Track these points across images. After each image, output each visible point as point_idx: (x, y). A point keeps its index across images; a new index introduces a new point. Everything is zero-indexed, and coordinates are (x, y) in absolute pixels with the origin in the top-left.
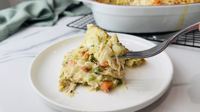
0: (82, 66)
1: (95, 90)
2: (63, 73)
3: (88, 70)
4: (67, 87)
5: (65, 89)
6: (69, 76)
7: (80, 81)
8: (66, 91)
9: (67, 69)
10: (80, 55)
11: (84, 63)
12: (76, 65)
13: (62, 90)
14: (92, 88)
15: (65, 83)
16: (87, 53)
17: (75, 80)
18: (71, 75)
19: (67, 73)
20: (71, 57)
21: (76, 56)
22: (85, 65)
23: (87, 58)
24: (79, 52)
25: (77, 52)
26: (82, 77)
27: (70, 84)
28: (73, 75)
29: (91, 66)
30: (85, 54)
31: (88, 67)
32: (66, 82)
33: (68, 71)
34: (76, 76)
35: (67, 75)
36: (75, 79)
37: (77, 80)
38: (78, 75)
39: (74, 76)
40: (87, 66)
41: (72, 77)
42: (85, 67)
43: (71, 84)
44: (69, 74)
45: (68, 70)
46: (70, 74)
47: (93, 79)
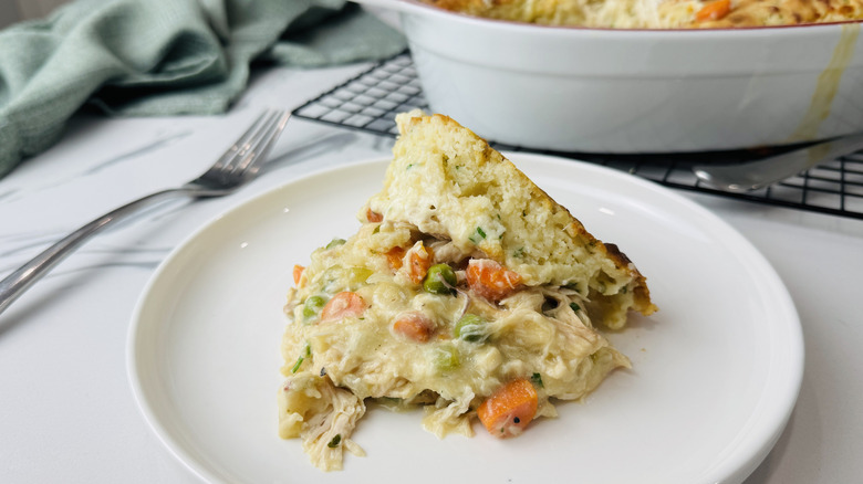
0: (400, 315)
1: (464, 426)
2: (309, 352)
3: (428, 332)
4: (317, 419)
5: (307, 429)
6: (342, 365)
7: (393, 389)
8: (309, 437)
9: (332, 335)
10: (377, 262)
11: (406, 303)
12: (367, 314)
13: (295, 433)
14: (449, 411)
15: (314, 399)
16: (413, 256)
17: (370, 386)
18: (349, 361)
19: (329, 352)
20: (335, 274)
21: (363, 273)
22: (417, 313)
23: (420, 278)
24: (373, 252)
25: (365, 253)
26: (401, 365)
27: (335, 405)
28: (360, 360)
29: (444, 313)
30: (406, 259)
31: (431, 323)
32: (318, 396)
33: (333, 343)
34: (373, 365)
35: (331, 360)
36: (369, 378)
37: (379, 387)
38: (382, 364)
39: (368, 367)
40: (426, 314)
41: (355, 371)
42: (416, 321)
43: (339, 403)
44: (339, 357)
45: (335, 338)
46: (344, 360)
47: (455, 366)
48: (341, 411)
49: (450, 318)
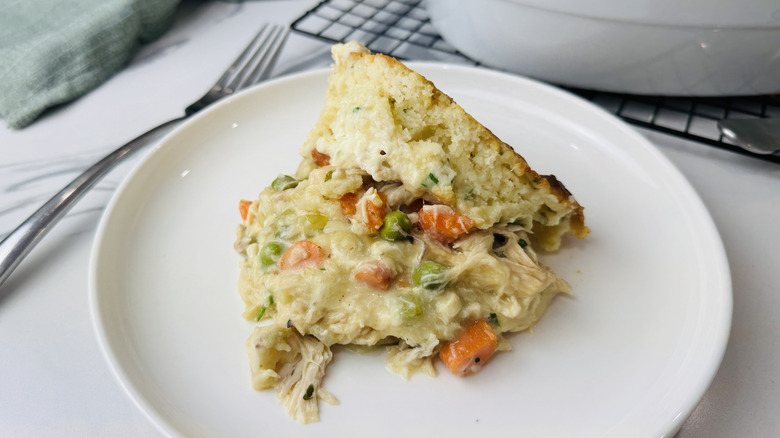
0: (362, 266)
1: (427, 366)
2: (272, 302)
3: (388, 280)
4: (288, 368)
5: (280, 380)
6: (309, 317)
7: (359, 337)
8: (284, 387)
9: (295, 288)
10: (331, 209)
11: (364, 250)
12: (327, 264)
13: (268, 386)
14: (413, 354)
15: (284, 352)
16: (368, 204)
17: (337, 335)
18: (315, 314)
19: (294, 304)
20: (289, 219)
21: (319, 221)
22: (377, 262)
23: (377, 227)
24: (326, 198)
25: (317, 200)
26: (367, 316)
27: (304, 354)
28: (325, 311)
29: (402, 261)
30: (361, 203)
31: (392, 272)
32: (288, 349)
33: (298, 295)
34: (338, 316)
35: (296, 313)
36: (335, 328)
37: (346, 336)
38: (347, 315)
39: (333, 317)
40: (386, 263)
41: (321, 321)
42: (378, 272)
43: (307, 352)
44: (305, 310)
45: (299, 290)
46: (311, 311)
47: (419, 315)
48: (311, 360)
49: (408, 264)
